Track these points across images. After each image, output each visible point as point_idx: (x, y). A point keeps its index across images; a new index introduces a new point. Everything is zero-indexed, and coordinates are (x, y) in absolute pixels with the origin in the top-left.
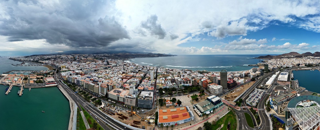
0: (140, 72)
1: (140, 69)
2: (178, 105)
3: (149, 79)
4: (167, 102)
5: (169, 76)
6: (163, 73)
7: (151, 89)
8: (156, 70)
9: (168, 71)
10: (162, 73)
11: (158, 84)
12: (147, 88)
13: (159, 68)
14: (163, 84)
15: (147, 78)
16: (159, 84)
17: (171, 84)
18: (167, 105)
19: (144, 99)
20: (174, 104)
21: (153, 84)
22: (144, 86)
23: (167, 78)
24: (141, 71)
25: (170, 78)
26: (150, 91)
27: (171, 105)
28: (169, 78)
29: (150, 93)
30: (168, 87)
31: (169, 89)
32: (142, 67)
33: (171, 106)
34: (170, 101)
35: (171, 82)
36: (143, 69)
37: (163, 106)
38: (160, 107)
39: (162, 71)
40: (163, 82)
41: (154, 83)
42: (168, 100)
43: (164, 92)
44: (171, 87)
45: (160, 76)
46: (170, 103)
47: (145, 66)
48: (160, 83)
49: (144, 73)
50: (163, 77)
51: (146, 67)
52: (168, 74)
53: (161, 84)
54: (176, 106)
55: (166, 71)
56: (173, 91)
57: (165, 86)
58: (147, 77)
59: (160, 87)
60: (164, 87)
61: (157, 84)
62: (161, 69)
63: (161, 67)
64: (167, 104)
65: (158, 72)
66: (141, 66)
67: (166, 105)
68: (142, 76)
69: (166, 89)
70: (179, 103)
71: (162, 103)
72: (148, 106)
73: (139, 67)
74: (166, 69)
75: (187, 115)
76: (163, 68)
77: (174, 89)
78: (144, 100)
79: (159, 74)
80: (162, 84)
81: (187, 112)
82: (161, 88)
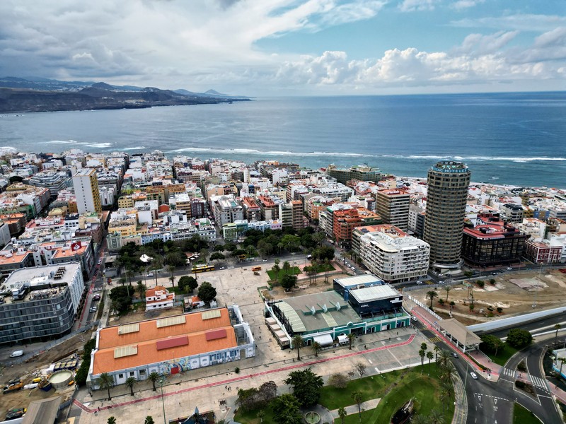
0: (19, 185)
1: (23, 173)
2: (202, 303)
3: (71, 212)
4: (152, 293)
5: (182, 190)
6: (155, 180)
7: (72, 253)
8: (117, 170)
9: (183, 170)
10: (151, 179)
11: (117, 230)
12: (50, 252)
13: (139, 158)
14: (143, 224)
15: (58, 211)
16: (121, 228)
17: (186, 224)
18: (149, 307)
19: (21, 298)
20: (183, 301)
21: (89, 230)
22: (30, 244)
23: (171, 201)
24: (26, 183)
25: (183, 198)
26: (63, 260)
27: (168, 305)
28: (180, 200)
29: (62, 271)
30: (167, 236)
31: (170, 244)
32: (37, 161)
33: (168, 309)
34: (170, 290)
35: (185, 217)
36: (40, 168)
37: (133, 314)
38: (116, 321)
39: (152, 173)
40: (146, 217)
41: (95, 227)
42: (161, 288)
43: (145, 258)
44: (183, 233)
45: (137, 194)
46: (164, 297)
47: (55, 156)
48: (128, 221)
49: (41, 190)
50: (149, 199)
51: (63, 159)
52: (181, 181)
53: (134, 227)
54: (195, 307)
55: (174, 170)
56: (193, 251)
57: (154, 234)
58: (60, 206)
59: (129, 239)
60: (149, 240)
61: (110, 229)
62: (148, 164)
63: (147, 156)
64: (148, 302)
65: (126, 177)
66: (29, 158)
67: (145, 307)
68: (31, 203)
69: (156, 247)
70: (208, 294)
71: (126, 303)
72: (43, 327)
73: (14, 162)
74: (177, 160)
75: (225, 337)
76: (160, 160)
77: (196, 244)
78: (18, 303)
79: (133, 187)
80: (140, 225)
81: (228, 328)
82: (132, 244)
